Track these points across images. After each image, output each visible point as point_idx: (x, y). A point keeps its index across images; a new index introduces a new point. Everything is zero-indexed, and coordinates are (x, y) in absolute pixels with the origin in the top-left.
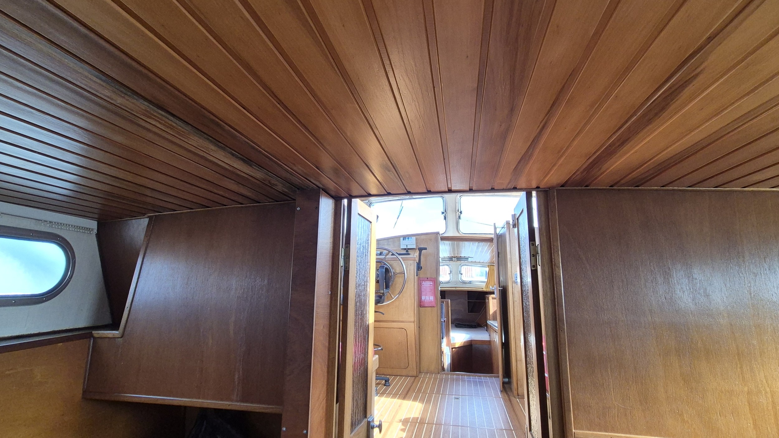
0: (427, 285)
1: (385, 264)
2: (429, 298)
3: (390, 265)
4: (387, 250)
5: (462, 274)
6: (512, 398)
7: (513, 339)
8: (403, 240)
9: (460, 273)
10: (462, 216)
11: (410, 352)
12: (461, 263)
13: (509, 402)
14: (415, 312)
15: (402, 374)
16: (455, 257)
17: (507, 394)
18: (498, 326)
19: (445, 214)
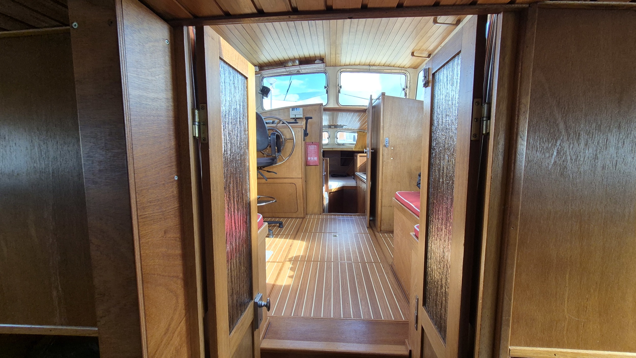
0: (312, 148)
1: (276, 131)
2: (313, 159)
3: (281, 132)
4: (278, 119)
5: (337, 138)
6: (377, 233)
7: (380, 191)
8: (292, 110)
9: (336, 138)
10: (341, 90)
11: (298, 201)
12: (337, 130)
13: (374, 237)
14: (303, 170)
15: (293, 217)
16: (333, 125)
17: (372, 230)
18: (367, 179)
19: (327, 88)
